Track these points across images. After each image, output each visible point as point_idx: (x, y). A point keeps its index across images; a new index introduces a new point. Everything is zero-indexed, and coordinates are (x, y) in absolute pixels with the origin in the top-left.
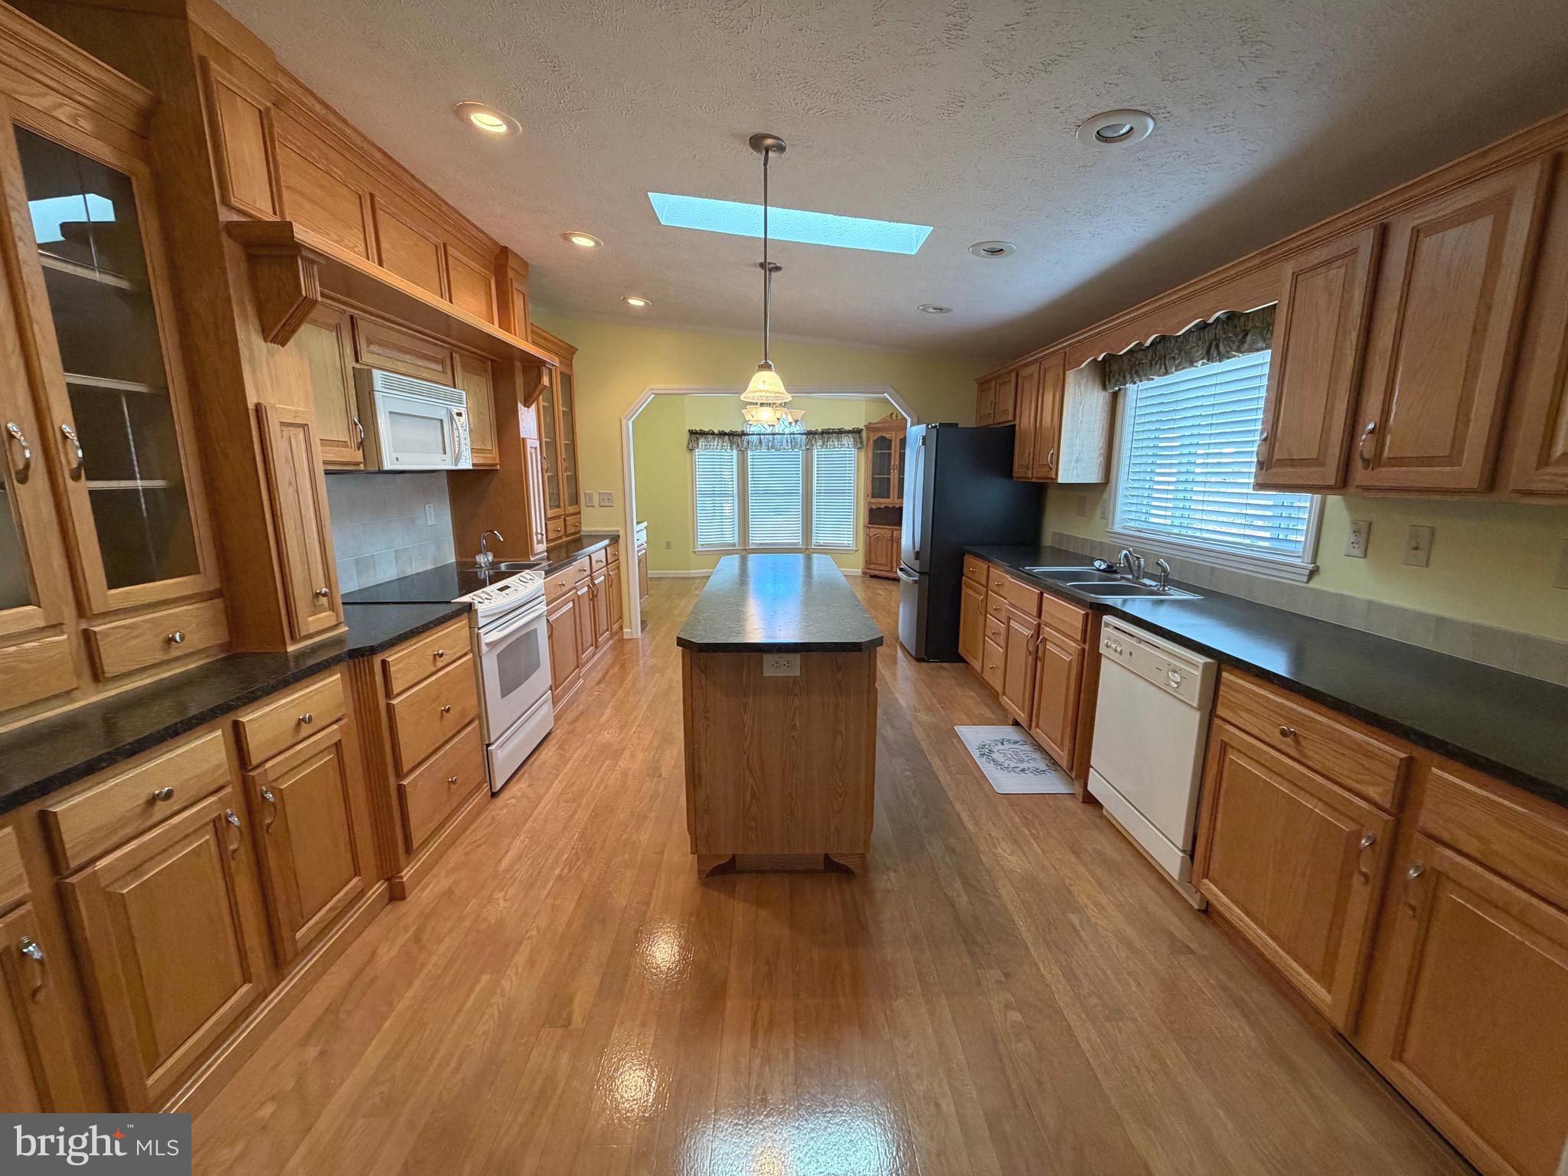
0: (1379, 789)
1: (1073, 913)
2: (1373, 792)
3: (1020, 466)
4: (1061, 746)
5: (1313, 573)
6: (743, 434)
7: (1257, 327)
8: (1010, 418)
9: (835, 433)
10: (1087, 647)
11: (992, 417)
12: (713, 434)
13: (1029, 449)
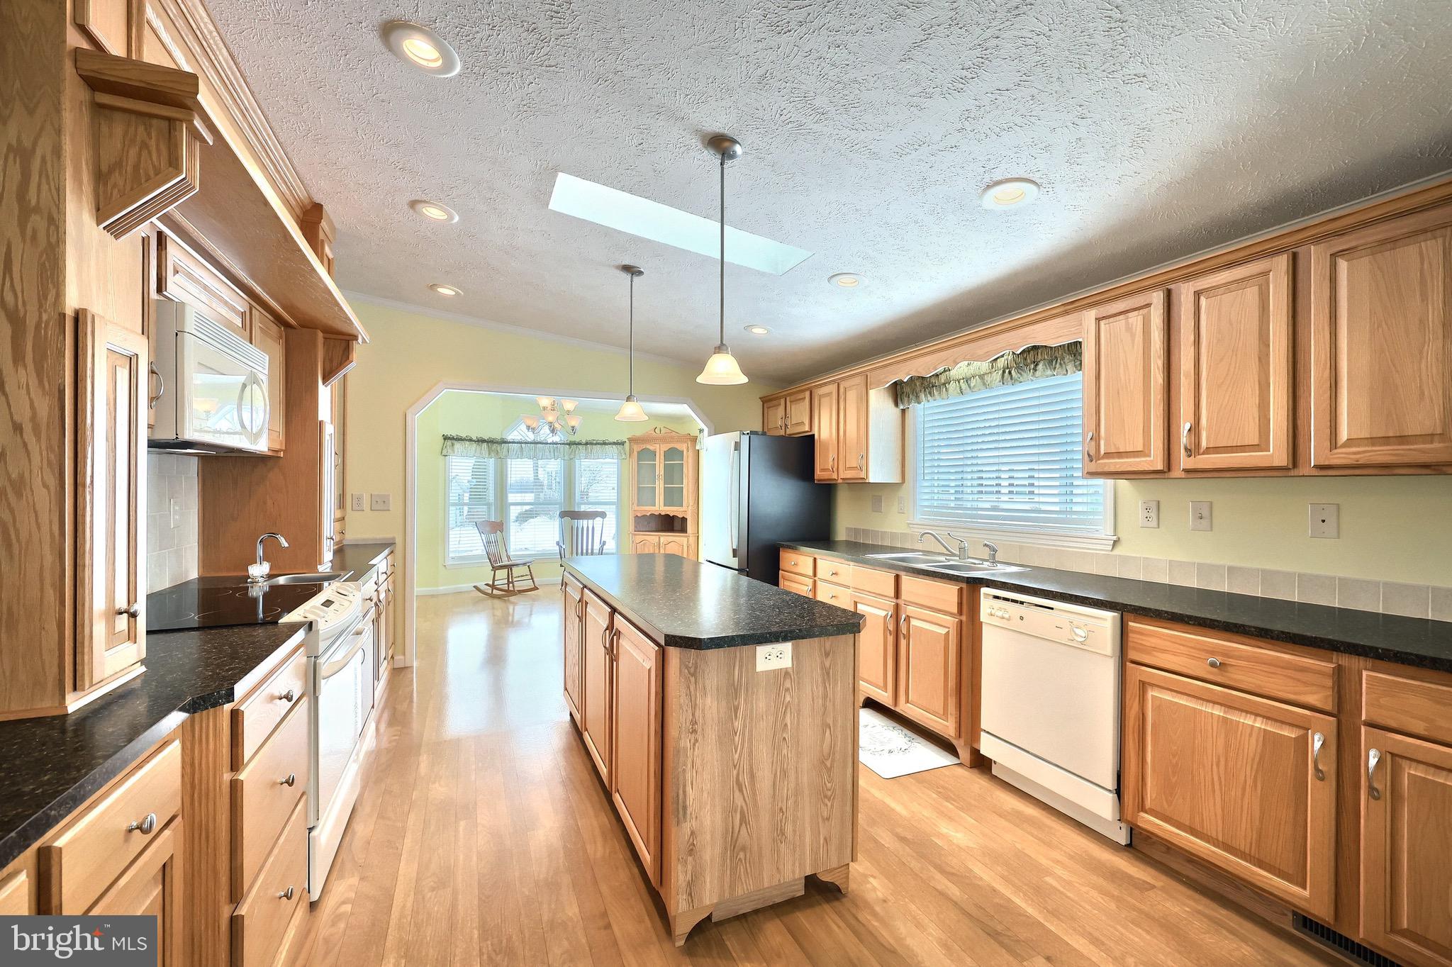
0: (1316, 697)
1: (1047, 876)
2: (1312, 699)
3: (823, 470)
4: (945, 715)
5: (1115, 543)
6: (504, 442)
7: (1044, 359)
8: (807, 428)
9: (598, 444)
10: (964, 618)
11: (783, 428)
12: (471, 440)
13: (832, 455)
